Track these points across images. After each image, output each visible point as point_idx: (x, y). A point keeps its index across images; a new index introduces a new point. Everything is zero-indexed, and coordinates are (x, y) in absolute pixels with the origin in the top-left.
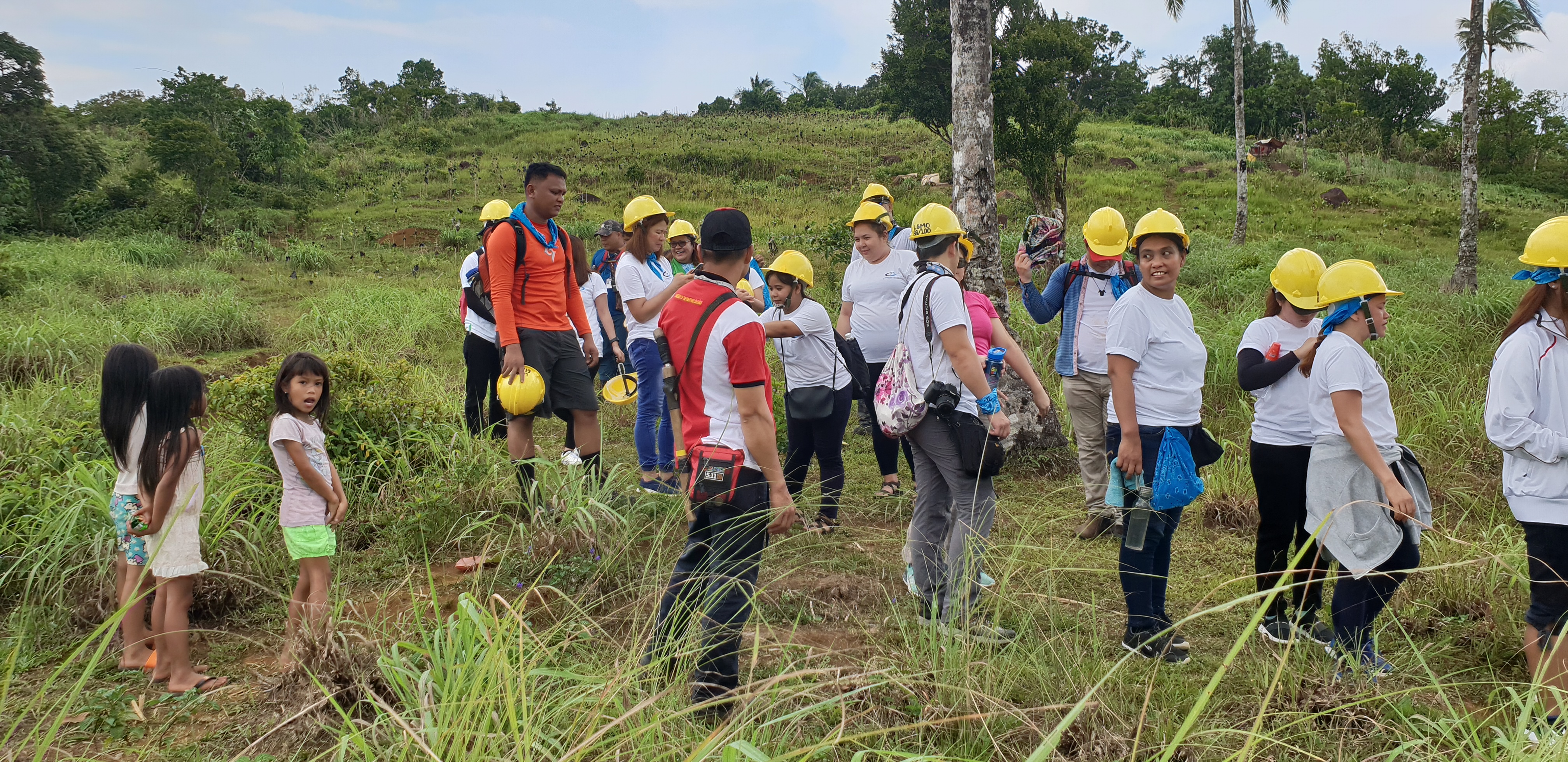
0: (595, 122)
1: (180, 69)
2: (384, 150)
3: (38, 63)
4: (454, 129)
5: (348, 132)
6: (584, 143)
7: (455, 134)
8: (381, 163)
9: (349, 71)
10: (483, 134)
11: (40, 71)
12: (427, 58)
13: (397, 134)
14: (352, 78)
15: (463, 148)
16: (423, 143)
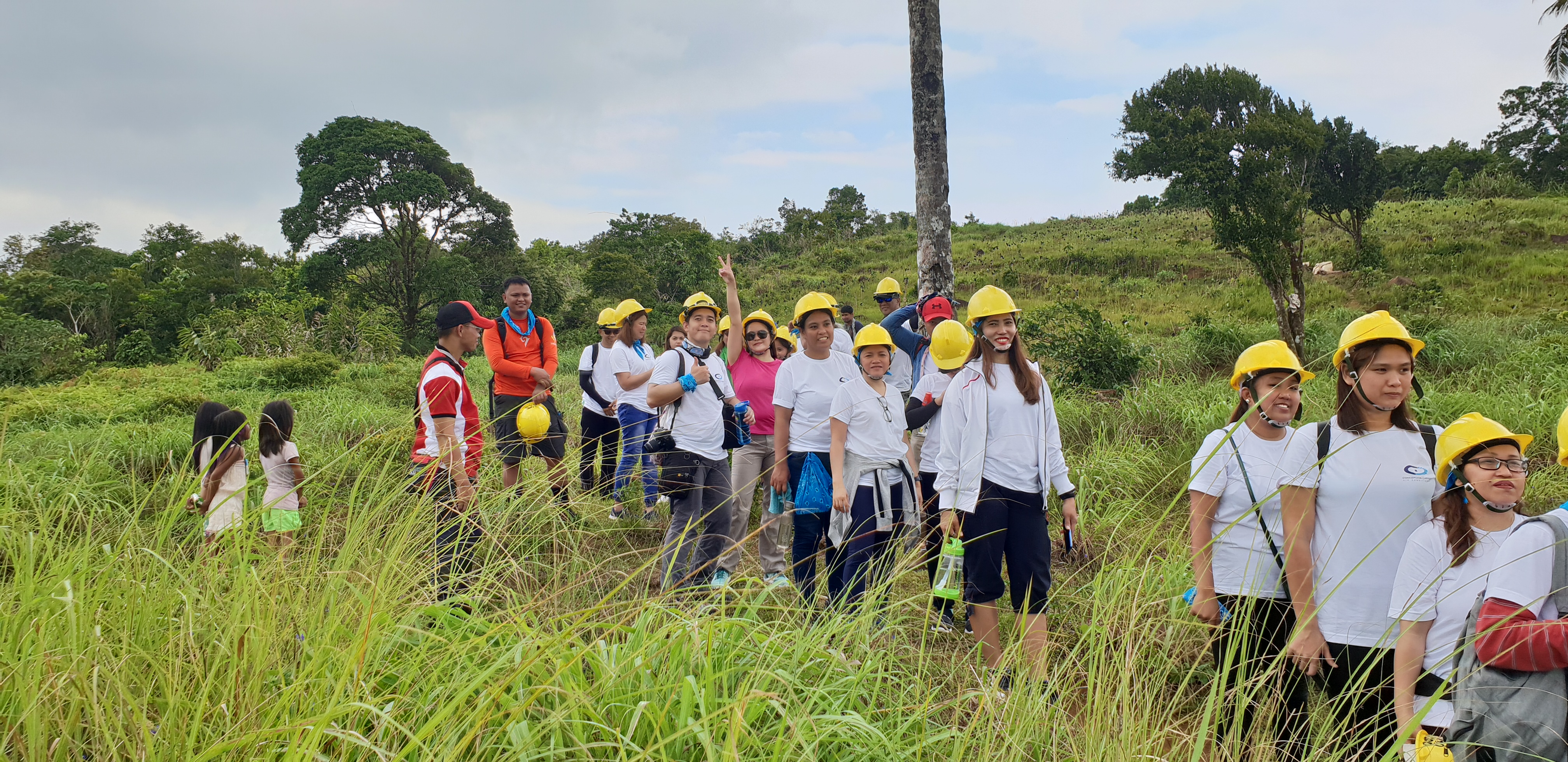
0: (1001, 231)
1: (624, 210)
2: (802, 270)
3: (509, 214)
4: (868, 248)
5: (776, 256)
6: (980, 252)
7: (867, 251)
8: (793, 281)
9: (786, 201)
10: (891, 251)
11: (510, 221)
12: (850, 185)
13: (817, 254)
14: (790, 207)
15: (871, 264)
16: (837, 262)
